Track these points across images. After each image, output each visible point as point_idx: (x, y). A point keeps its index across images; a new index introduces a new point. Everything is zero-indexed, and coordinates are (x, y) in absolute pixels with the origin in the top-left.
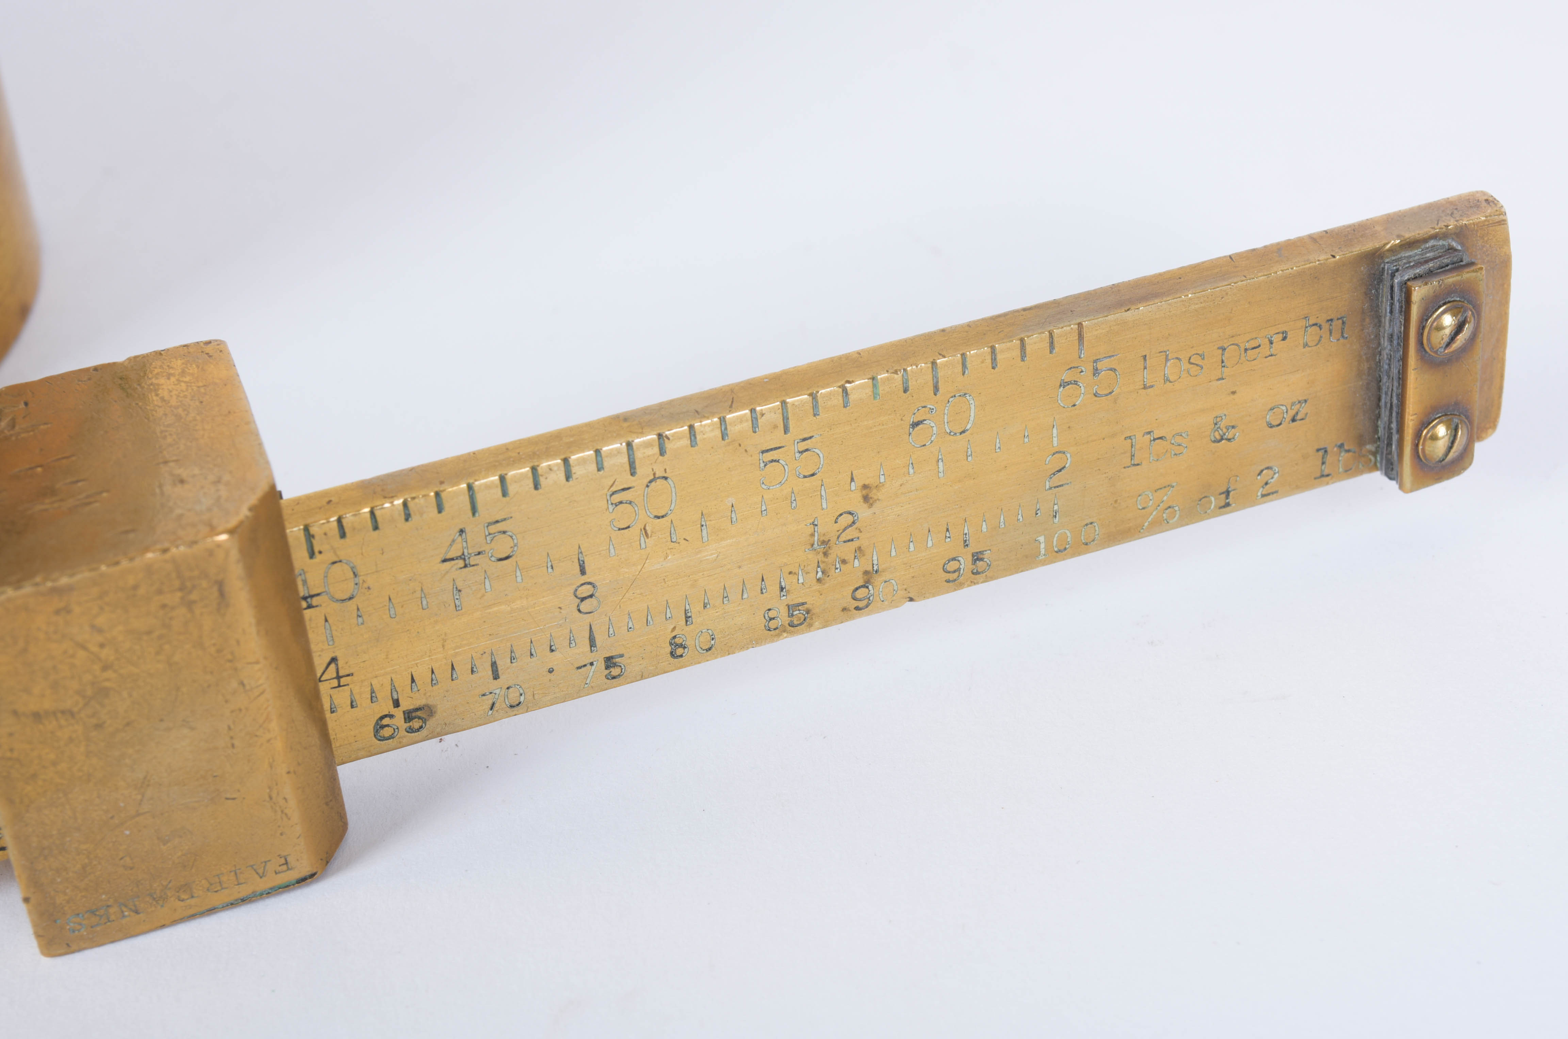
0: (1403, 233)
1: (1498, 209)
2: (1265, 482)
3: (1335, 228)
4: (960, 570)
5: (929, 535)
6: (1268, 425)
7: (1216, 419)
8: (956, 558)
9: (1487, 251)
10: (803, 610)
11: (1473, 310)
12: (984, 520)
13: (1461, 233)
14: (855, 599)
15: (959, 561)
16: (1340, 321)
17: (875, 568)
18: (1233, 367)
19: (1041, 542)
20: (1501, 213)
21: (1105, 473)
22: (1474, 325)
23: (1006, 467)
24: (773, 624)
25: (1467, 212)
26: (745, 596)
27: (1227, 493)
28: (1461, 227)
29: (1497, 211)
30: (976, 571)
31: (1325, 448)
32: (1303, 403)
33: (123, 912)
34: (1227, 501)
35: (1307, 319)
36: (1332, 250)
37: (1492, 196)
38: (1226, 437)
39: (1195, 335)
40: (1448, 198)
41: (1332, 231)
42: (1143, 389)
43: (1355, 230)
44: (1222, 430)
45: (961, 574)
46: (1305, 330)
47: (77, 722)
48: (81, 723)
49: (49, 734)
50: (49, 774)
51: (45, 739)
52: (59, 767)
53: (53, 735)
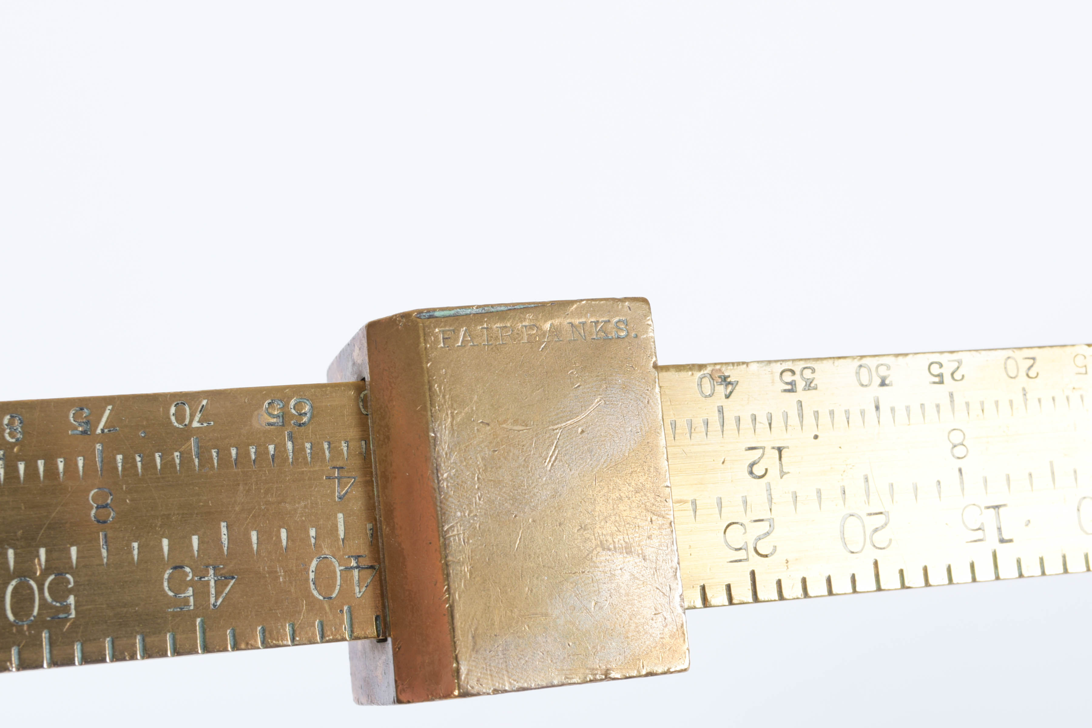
47: (599, 536)
48: (596, 535)
49: (621, 530)
50: (625, 490)
51: (625, 525)
52: (618, 495)
53: (619, 528)
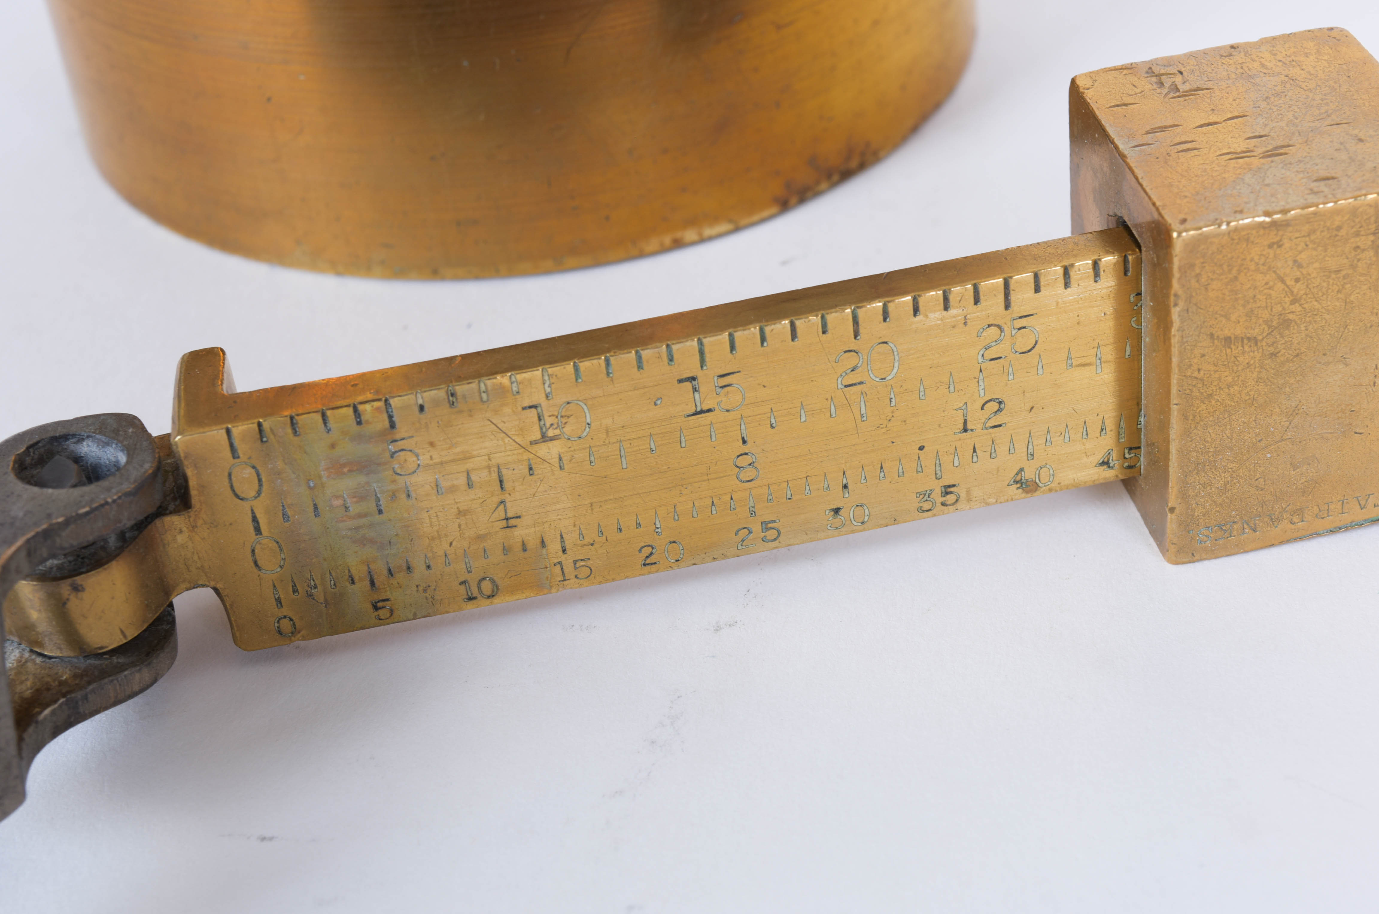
33: (1244, 529)
47: (1258, 350)
48: (1260, 350)
49: (1233, 358)
50: (1222, 395)
51: (1228, 363)
52: (1232, 390)
53: (1235, 360)
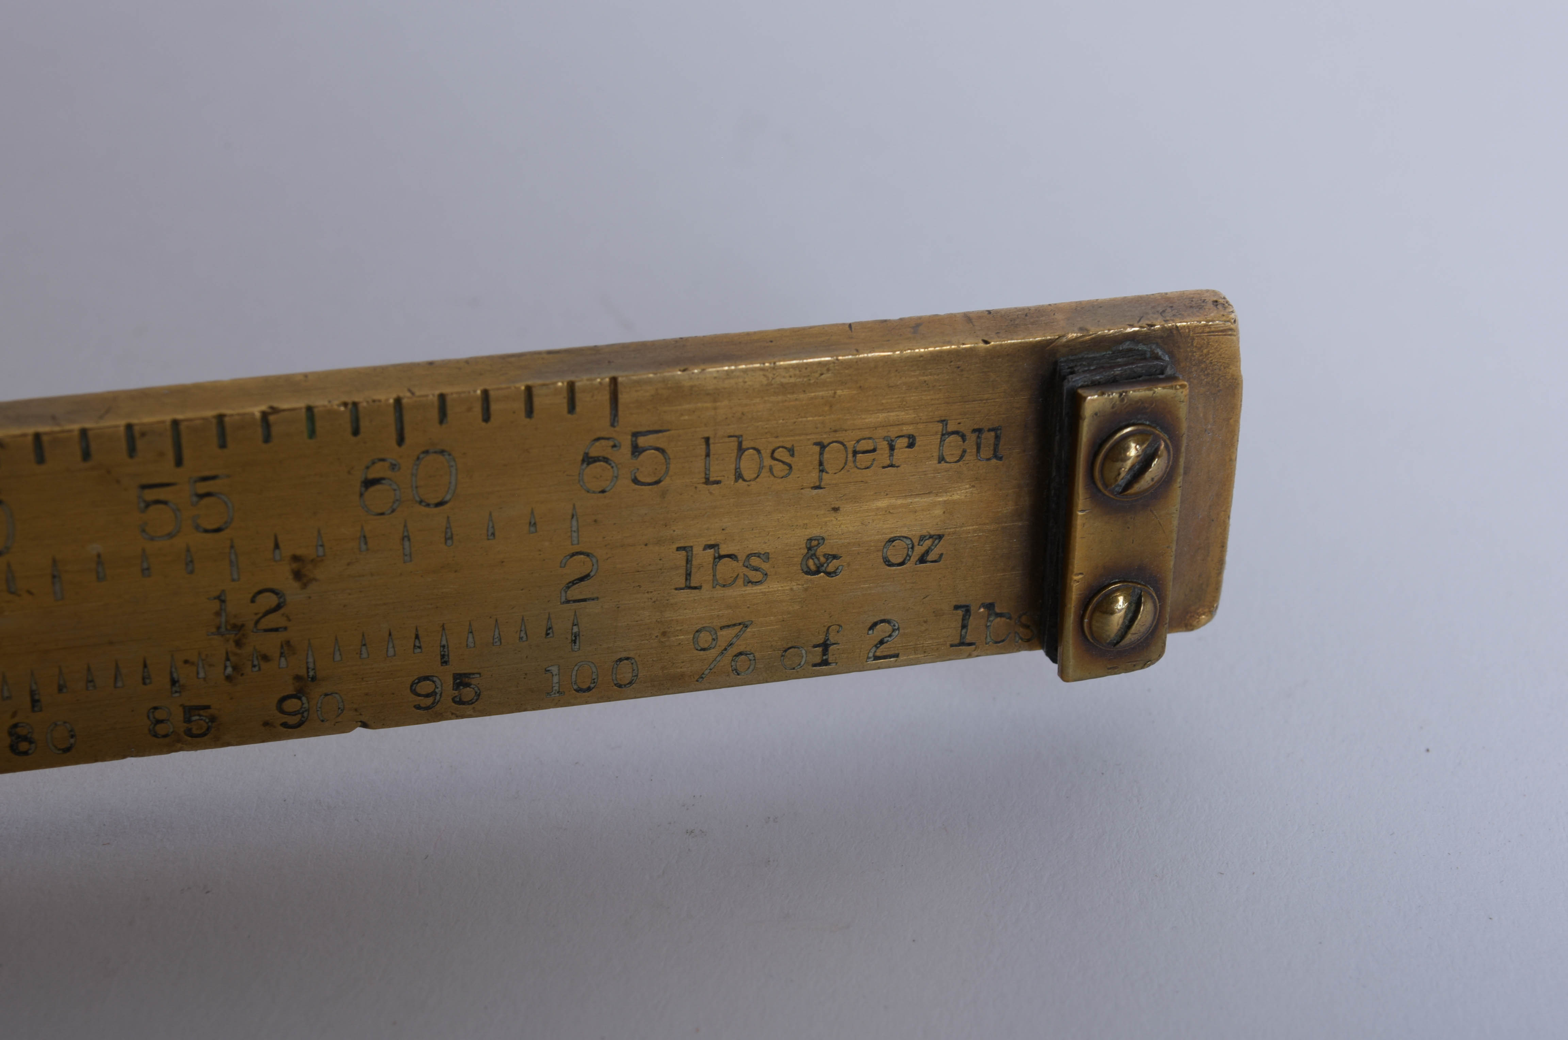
0: (1088, 327)
1: (1225, 314)
2: (880, 638)
3: (1003, 310)
4: (436, 695)
5: (390, 640)
6: (885, 562)
7: (811, 542)
8: (430, 678)
9: (1206, 369)
10: (206, 717)
11: (1168, 442)
12: (470, 631)
13: (1171, 336)
14: (282, 712)
15: (434, 682)
16: (993, 434)
17: (311, 673)
18: (835, 473)
19: (554, 673)
20: (1228, 319)
21: (648, 592)
22: (1168, 462)
23: (503, 562)
24: (161, 729)
25: (1183, 313)
26: (119, 684)
27: (825, 646)
28: (1170, 330)
29: (1223, 315)
30: (458, 700)
31: (967, 606)
32: (936, 539)
34: (824, 658)
35: (945, 423)
36: (986, 335)
37: (1224, 298)
38: (823, 569)
39: (781, 421)
40: (1166, 294)
41: (997, 312)
42: (703, 483)
43: (1028, 315)
44: (818, 559)
45: (436, 701)
46: (941, 438)
